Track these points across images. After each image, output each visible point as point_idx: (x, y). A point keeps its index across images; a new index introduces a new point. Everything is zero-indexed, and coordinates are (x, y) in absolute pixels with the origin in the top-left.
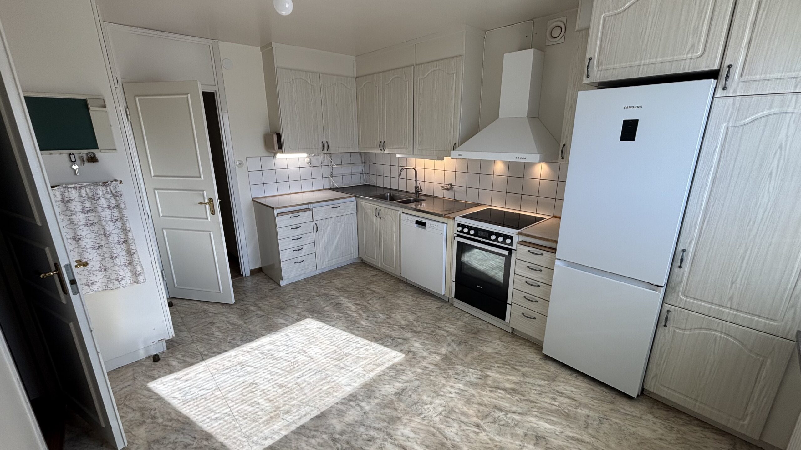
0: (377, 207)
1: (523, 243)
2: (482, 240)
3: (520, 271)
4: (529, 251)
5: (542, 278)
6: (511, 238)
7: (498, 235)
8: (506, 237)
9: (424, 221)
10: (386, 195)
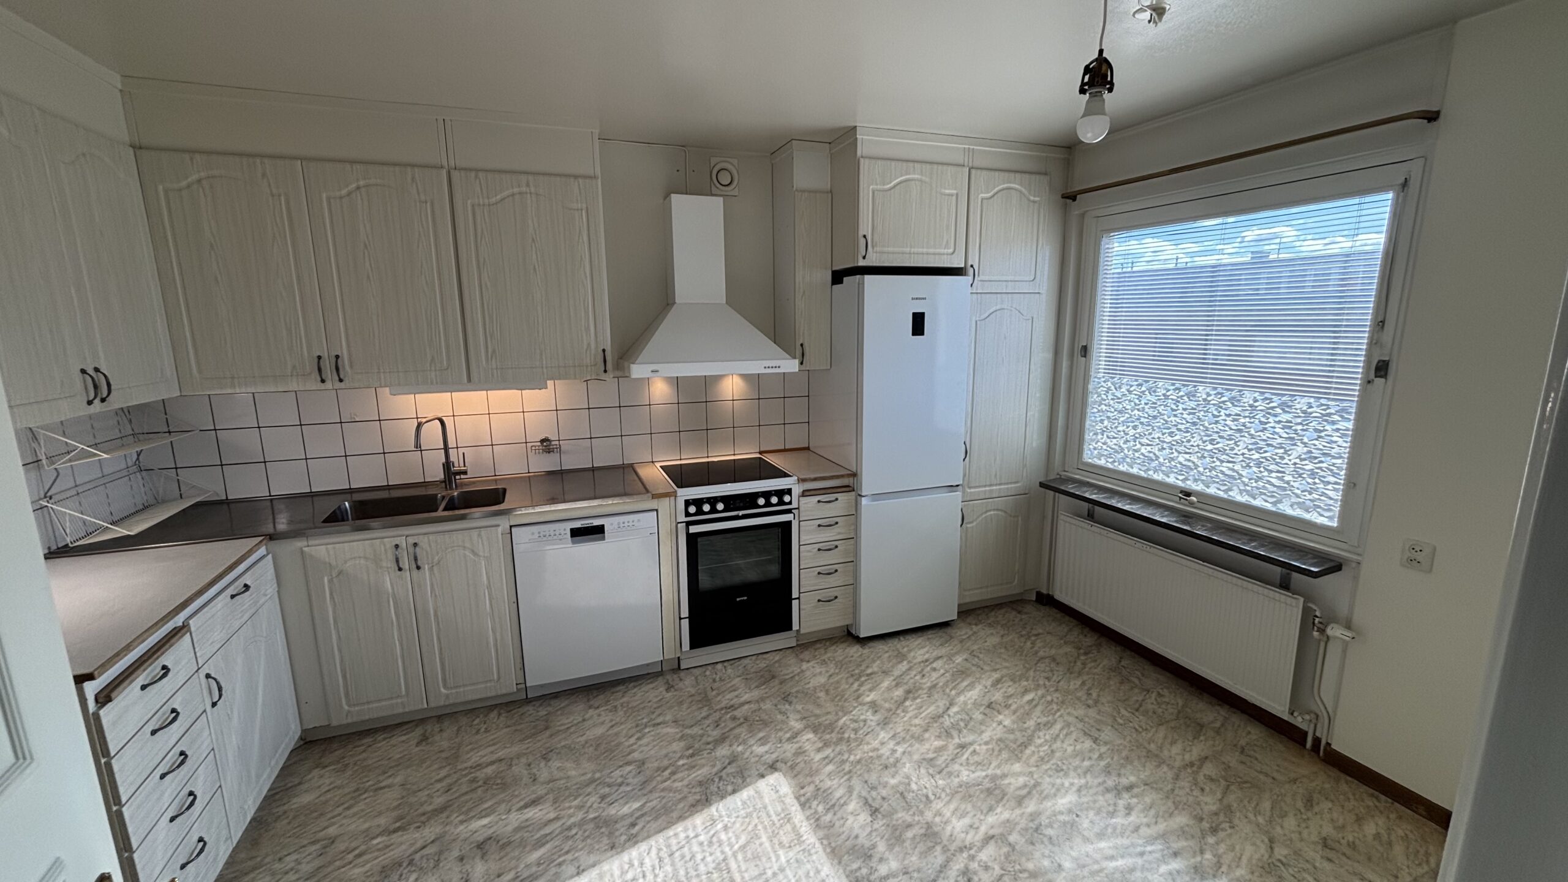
0: (397, 541)
1: (805, 494)
2: (741, 513)
3: (808, 537)
4: (819, 501)
5: (839, 533)
6: (789, 492)
7: (767, 495)
8: (780, 493)
9: (597, 522)
10: (343, 507)
